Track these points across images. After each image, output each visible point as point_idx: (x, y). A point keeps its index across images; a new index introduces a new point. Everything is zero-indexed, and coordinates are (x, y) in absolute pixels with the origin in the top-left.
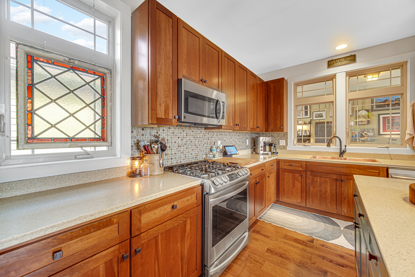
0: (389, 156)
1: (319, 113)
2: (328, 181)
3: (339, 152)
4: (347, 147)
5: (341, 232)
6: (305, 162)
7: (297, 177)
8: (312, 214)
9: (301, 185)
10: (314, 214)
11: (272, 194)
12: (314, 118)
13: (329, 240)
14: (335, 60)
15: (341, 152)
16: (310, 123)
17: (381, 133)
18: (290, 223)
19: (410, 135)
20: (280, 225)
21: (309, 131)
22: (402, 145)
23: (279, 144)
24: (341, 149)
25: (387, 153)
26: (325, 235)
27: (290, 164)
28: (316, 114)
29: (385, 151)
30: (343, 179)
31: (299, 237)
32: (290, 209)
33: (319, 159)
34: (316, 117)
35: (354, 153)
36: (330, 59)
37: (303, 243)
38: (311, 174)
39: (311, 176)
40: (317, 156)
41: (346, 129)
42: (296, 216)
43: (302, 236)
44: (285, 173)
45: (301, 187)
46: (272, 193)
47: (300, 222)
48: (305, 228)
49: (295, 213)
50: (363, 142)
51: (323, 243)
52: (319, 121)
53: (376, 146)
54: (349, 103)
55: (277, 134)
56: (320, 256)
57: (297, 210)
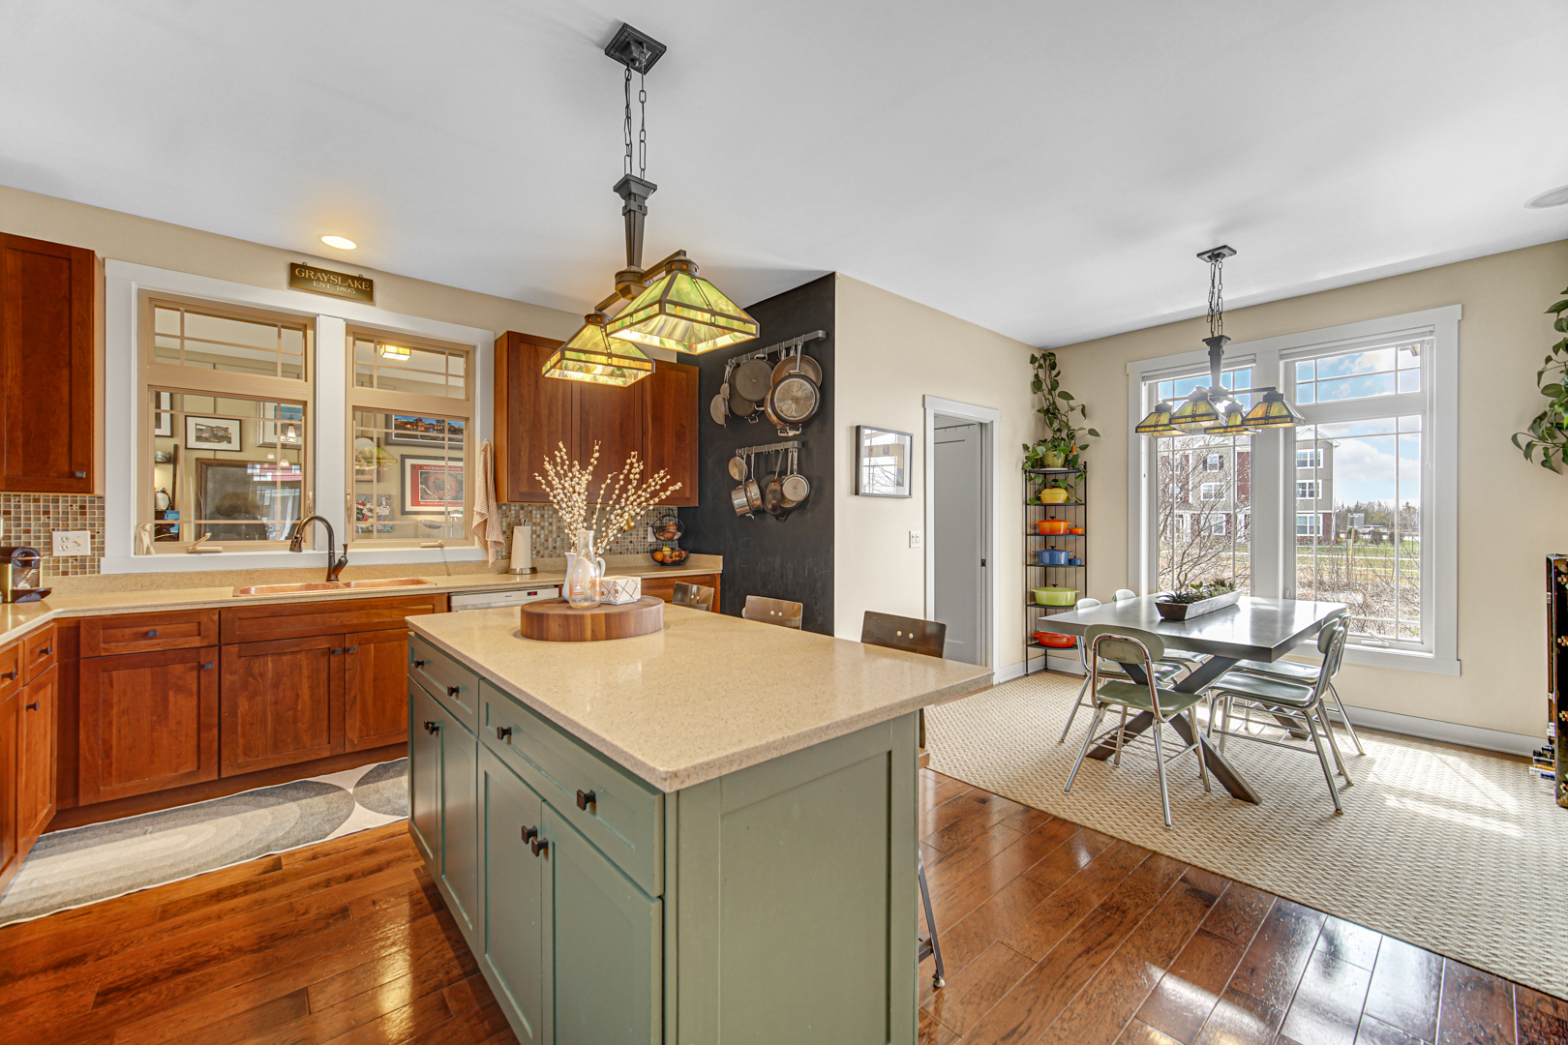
0: (444, 568)
1: (213, 423)
2: (304, 663)
3: (327, 565)
4: (349, 551)
5: (350, 801)
6: (215, 614)
7: (180, 678)
8: (245, 795)
9: (195, 702)
10: (252, 793)
11: (40, 789)
12: (192, 443)
13: (327, 835)
14: (316, 270)
15: (333, 565)
16: (172, 459)
17: (407, 509)
18: (163, 864)
19: (482, 515)
20: (120, 890)
21: (170, 492)
22: (466, 538)
23: (50, 549)
24: (331, 556)
25: (441, 560)
26: (311, 828)
27: (145, 629)
28: (198, 427)
29: (435, 556)
30: (348, 645)
31: (225, 883)
32: (138, 819)
33: (259, 594)
34: (199, 439)
35: (368, 566)
36: (299, 261)
37: (248, 888)
38: (239, 652)
39: (243, 659)
40: (253, 589)
41: (346, 495)
42: (179, 829)
43: (234, 873)
44: (114, 673)
45: (195, 712)
46: (40, 782)
47: (208, 840)
48: (236, 844)
49: (174, 823)
50: (366, 534)
51: (310, 852)
52: (212, 457)
53: (418, 545)
54: (354, 418)
55: (36, 500)
56: (313, 887)
57: (177, 810)
